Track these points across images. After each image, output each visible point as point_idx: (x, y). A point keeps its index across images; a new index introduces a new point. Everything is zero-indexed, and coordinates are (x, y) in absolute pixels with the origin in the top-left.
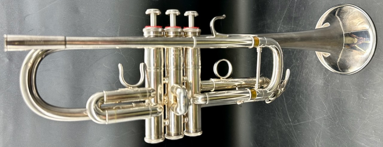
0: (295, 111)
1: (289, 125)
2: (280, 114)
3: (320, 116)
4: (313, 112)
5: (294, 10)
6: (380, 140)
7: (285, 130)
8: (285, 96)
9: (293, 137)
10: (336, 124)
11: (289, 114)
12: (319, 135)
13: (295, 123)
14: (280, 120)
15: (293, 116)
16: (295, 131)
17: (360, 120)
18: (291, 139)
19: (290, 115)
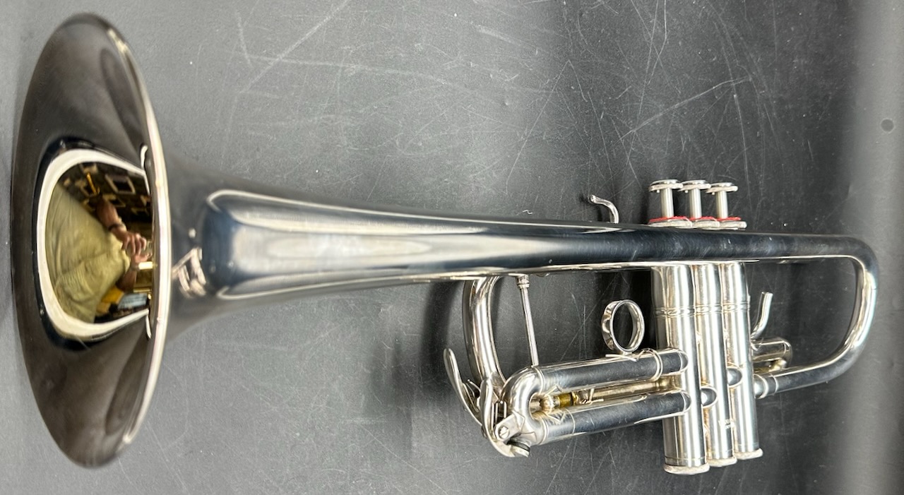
0: (720, 130)
1: (742, 76)
2: (764, 110)
3: (649, 127)
4: (668, 140)
5: (701, 481)
6: (491, 76)
7: (752, 56)
8: (744, 177)
9: (732, 37)
10: (605, 108)
11: (738, 116)
12: (654, 59)
13: (723, 88)
14: (764, 89)
15: (725, 112)
16: (724, 60)
17: (542, 134)
18: (737, 26)
19: (736, 115)
